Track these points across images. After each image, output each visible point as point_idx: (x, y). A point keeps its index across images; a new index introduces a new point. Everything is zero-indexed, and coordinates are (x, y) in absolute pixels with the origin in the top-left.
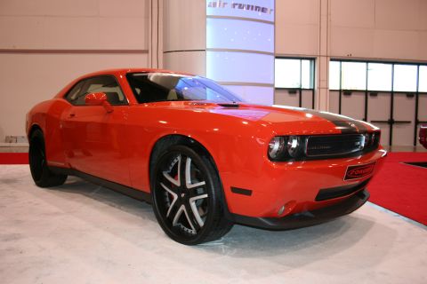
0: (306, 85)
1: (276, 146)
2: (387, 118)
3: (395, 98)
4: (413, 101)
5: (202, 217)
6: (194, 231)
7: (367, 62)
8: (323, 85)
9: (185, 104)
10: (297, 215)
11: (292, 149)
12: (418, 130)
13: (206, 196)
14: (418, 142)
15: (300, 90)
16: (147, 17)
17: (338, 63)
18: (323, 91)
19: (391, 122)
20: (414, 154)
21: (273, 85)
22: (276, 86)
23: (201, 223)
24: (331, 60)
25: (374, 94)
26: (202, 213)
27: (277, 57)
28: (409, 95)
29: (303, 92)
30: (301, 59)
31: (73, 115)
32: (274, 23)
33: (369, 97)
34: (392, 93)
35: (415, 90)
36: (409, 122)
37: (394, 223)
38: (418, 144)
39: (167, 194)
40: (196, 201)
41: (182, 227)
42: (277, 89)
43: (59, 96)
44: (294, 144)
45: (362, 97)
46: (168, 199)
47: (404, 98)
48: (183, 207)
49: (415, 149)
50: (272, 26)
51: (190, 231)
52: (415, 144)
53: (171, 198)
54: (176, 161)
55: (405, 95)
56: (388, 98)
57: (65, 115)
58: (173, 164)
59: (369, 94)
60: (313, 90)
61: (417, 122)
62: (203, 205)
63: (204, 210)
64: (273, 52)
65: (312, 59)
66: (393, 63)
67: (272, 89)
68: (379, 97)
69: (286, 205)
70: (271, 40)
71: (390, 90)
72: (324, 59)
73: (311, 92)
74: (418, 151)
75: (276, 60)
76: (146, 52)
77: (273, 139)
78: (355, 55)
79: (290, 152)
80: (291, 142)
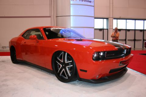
0: (105, 28)
1: (95, 55)
2: (133, 39)
3: (136, 32)
4: (142, 33)
5: (70, 73)
6: (67, 78)
7: (126, 19)
8: (111, 27)
9: (64, 39)
10: (103, 78)
11: (101, 56)
12: (144, 43)
13: (72, 66)
14: (144, 47)
15: (103, 29)
16: (50, 5)
17: (116, 20)
18: (111, 30)
19: (135, 40)
20: (143, 51)
21: (94, 28)
22: (95, 28)
23: (70, 75)
24: (114, 19)
25: (129, 30)
26: (70, 72)
27: (95, 18)
28: (141, 30)
29: (104, 30)
30: (103, 18)
31: (25, 43)
32: (94, 6)
33: (127, 31)
34: (135, 30)
35: (143, 29)
36: (141, 40)
37: (136, 74)
38: (144, 48)
39: (58, 65)
40: (68, 67)
41: (63, 76)
42: (95, 29)
43: (20, 35)
44: (102, 54)
45: (125, 32)
46: (58, 67)
47: (139, 32)
48: (64, 70)
49: (143, 49)
50: (93, 7)
51: (66, 78)
52: (143, 48)
53: (60, 66)
54: (62, 53)
55: (139, 31)
56: (134, 32)
57: (23, 42)
58: (61, 55)
59: (127, 30)
60: (108, 29)
61: (144, 40)
62: (70, 69)
63: (71, 71)
64: (93, 16)
65: (107, 19)
66: (135, 20)
67: (93, 29)
68: (131, 31)
69: (99, 75)
70: (93, 12)
71: (134, 29)
72: (111, 19)
73: (107, 30)
74: (144, 50)
75: (95, 19)
76: (50, 17)
77: (94, 53)
78: (122, 17)
79: (100, 57)
80: (101, 53)
